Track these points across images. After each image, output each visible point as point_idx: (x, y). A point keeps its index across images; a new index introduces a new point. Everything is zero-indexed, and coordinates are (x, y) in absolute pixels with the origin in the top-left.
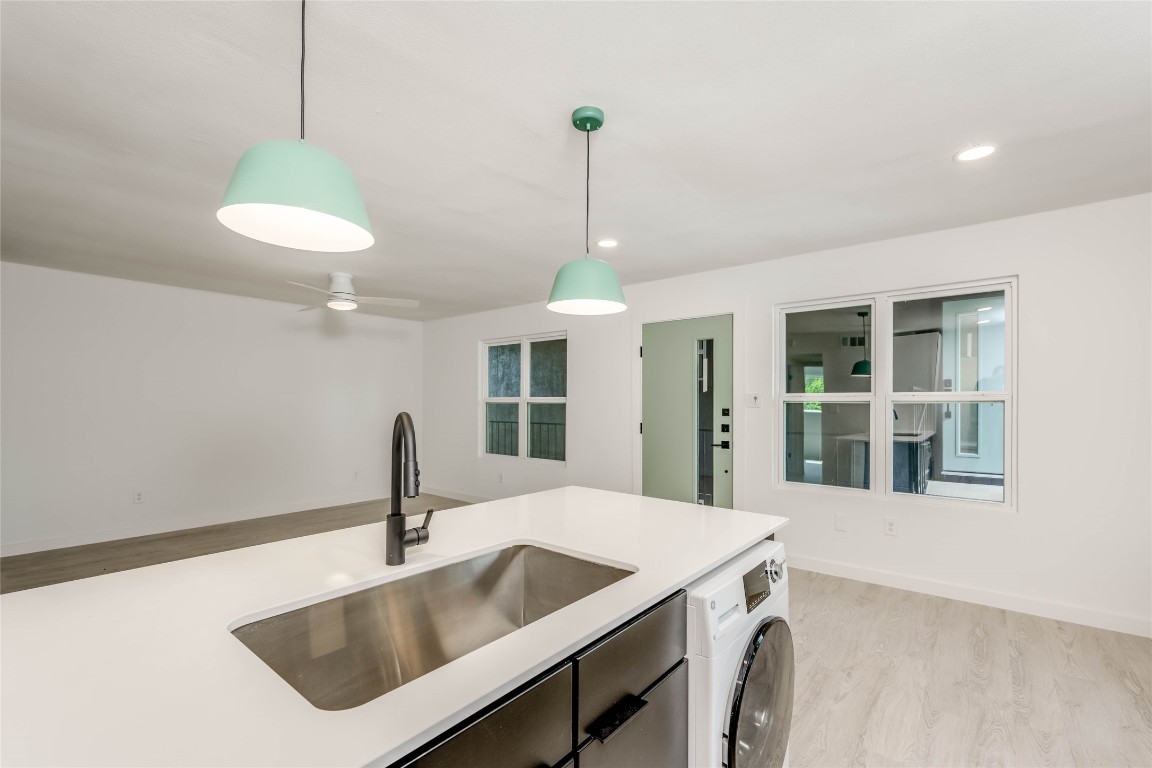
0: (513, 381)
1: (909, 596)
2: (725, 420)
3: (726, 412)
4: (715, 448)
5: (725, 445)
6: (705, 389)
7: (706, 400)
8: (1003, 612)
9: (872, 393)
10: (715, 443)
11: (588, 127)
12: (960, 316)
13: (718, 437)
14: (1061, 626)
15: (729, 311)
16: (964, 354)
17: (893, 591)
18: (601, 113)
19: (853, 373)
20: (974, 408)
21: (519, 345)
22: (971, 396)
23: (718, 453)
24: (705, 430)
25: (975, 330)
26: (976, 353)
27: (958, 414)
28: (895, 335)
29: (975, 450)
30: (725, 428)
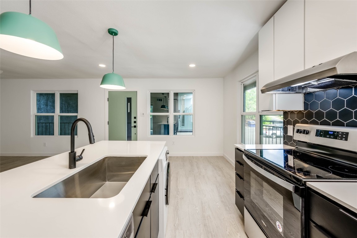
0: (42, 107)
1: (177, 157)
2: (135, 120)
3: (135, 118)
4: (132, 128)
5: (135, 127)
6: (129, 111)
7: (129, 115)
8: (193, 157)
9: (169, 113)
10: (132, 126)
11: (113, 35)
12: (181, 96)
13: (133, 124)
14: (201, 157)
15: (136, 90)
16: (182, 105)
17: (174, 157)
18: (117, 31)
19: (161, 108)
20: (184, 116)
21: (55, 93)
22: (184, 114)
23: (133, 129)
24: (129, 123)
25: (184, 100)
26: (184, 104)
27: (181, 117)
28: (174, 99)
29: (184, 125)
30: (135, 122)
